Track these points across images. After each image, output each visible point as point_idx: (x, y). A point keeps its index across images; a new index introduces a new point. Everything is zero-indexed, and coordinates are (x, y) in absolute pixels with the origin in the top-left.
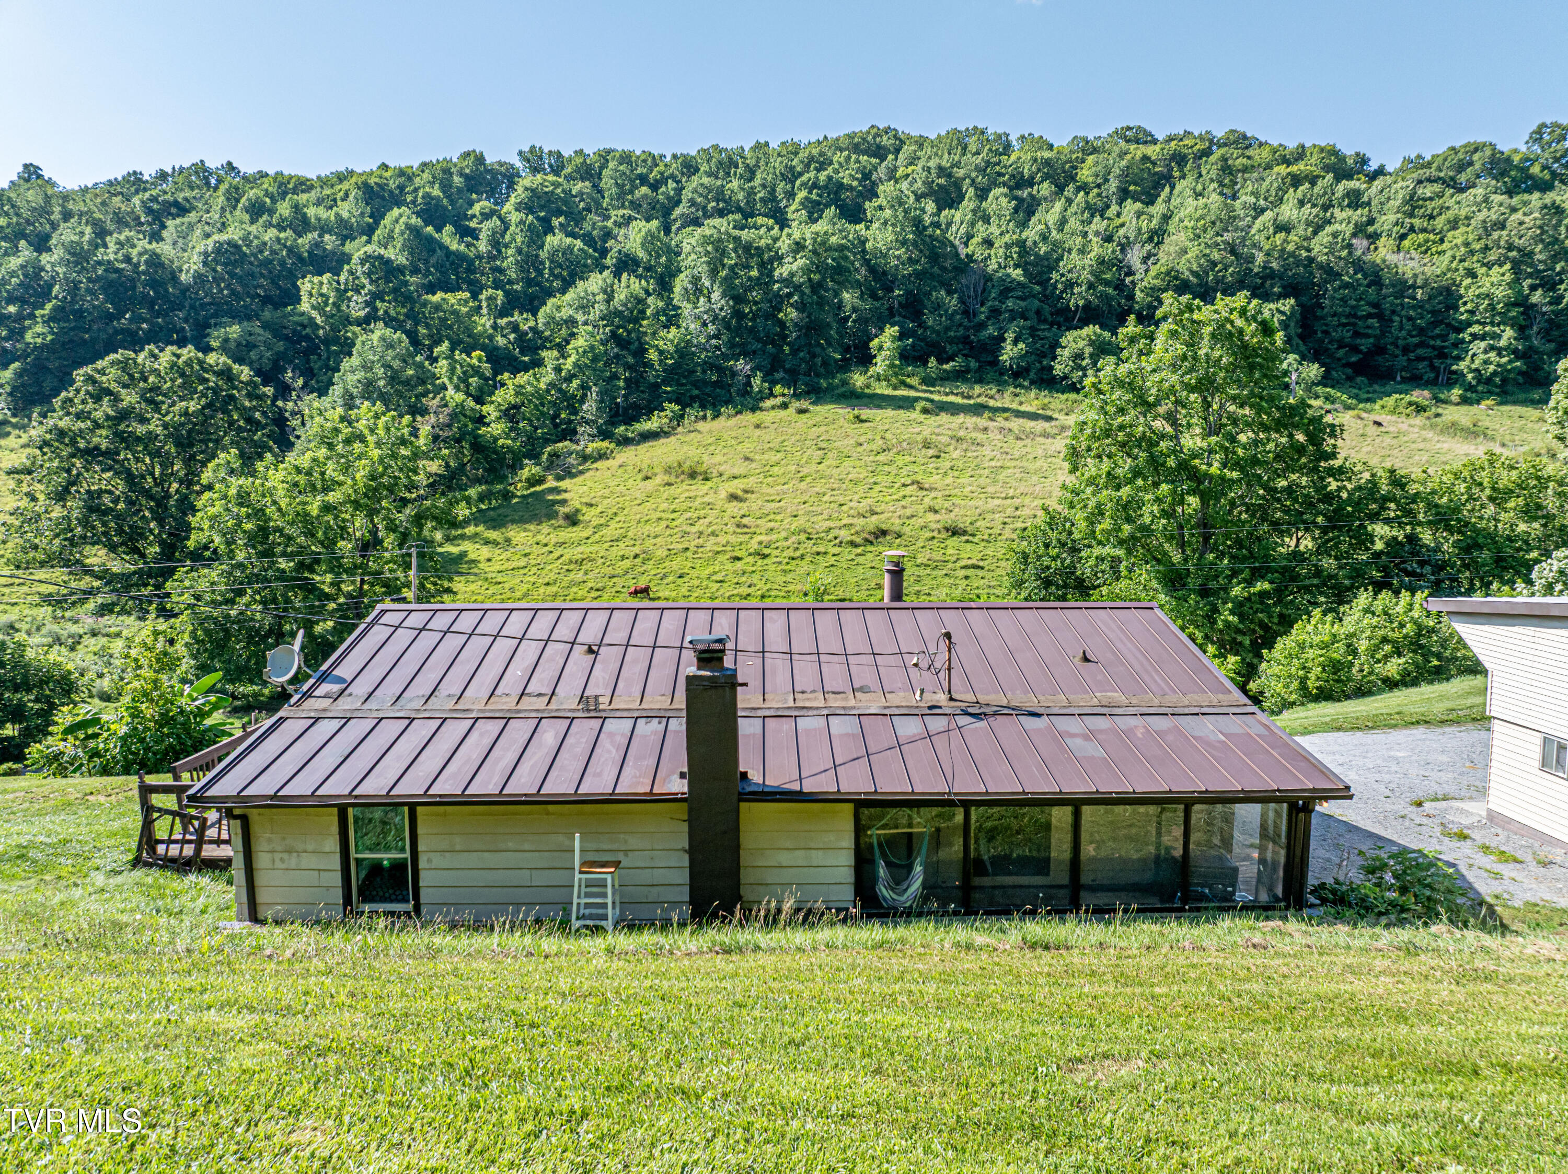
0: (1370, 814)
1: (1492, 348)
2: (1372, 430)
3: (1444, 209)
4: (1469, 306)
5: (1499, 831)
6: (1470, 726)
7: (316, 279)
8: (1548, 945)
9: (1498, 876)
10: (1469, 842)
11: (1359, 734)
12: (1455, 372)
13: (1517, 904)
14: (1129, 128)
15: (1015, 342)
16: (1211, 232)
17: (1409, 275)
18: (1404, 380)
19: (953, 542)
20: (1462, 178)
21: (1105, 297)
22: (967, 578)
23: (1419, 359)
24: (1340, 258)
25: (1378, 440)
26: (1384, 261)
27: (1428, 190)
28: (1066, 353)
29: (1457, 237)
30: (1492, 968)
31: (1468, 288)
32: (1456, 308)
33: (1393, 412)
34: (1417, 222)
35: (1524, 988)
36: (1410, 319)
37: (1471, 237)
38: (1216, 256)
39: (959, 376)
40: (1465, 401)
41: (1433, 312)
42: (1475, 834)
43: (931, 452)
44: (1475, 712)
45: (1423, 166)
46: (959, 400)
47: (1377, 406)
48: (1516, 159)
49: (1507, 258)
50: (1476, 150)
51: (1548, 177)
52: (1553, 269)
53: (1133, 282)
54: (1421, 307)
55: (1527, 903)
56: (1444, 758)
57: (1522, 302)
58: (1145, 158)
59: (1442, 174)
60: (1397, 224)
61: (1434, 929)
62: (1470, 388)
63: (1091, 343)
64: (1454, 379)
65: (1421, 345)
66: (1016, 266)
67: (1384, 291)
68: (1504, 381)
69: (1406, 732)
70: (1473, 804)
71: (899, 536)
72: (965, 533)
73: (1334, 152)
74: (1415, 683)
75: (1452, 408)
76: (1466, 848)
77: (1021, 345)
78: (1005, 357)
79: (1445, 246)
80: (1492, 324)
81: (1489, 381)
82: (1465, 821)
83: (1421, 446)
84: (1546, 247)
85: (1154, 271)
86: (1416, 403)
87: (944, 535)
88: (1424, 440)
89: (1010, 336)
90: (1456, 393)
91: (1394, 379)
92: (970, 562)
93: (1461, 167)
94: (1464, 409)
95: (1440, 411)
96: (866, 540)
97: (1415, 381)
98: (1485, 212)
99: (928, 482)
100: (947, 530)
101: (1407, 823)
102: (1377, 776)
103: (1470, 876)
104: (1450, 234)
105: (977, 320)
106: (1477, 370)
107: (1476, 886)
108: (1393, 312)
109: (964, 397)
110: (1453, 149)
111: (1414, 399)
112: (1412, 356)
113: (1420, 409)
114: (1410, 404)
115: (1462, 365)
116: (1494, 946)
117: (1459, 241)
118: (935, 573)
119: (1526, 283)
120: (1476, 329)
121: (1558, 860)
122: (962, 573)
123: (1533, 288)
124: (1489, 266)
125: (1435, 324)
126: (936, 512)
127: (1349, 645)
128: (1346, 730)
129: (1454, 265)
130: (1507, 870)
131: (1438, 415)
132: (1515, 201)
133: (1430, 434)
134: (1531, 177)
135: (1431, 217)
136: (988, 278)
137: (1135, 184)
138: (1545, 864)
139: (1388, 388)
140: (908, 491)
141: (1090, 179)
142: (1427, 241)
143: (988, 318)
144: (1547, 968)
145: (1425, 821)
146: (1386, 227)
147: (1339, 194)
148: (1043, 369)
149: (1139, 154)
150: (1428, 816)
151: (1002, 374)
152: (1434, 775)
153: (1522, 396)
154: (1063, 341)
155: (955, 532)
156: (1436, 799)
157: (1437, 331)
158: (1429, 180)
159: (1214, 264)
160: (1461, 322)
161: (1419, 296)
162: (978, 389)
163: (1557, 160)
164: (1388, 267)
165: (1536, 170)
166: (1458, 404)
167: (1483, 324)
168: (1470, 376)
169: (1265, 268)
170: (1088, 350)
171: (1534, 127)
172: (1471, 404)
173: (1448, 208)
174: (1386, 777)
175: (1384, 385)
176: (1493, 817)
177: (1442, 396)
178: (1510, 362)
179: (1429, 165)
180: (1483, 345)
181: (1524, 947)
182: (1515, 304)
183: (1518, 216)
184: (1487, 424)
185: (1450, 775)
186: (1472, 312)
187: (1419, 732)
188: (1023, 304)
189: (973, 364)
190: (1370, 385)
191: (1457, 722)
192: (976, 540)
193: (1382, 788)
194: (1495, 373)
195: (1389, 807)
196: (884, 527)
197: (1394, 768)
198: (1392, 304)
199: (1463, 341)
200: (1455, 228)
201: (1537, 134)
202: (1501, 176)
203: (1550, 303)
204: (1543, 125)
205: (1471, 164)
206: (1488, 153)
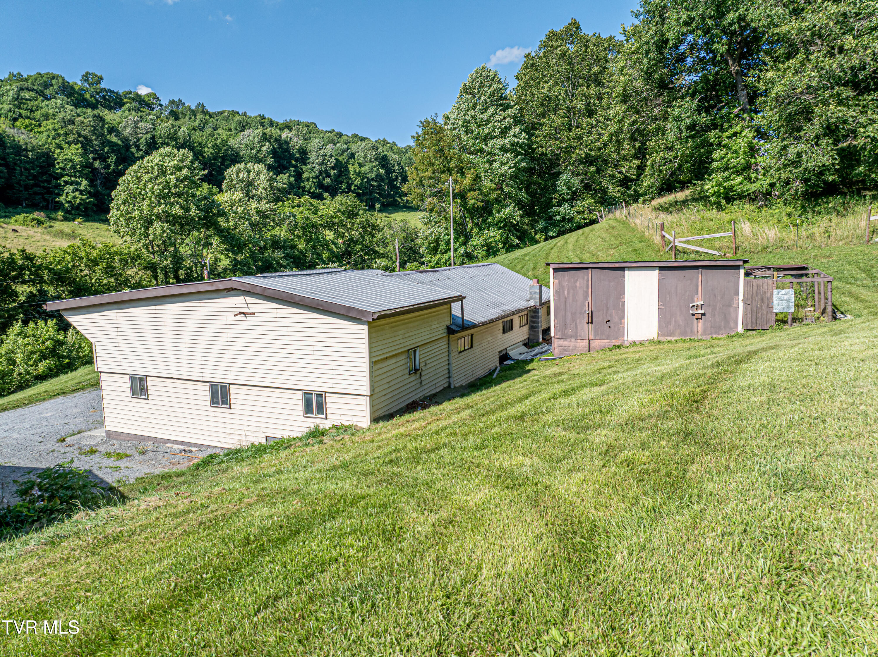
0: (28, 456)
1: (77, 190)
2: (10, 234)
3: (38, 108)
4: (61, 165)
5: (115, 442)
6: (91, 389)
8: (153, 498)
9: (117, 469)
10: (97, 454)
11: (19, 410)
12: (58, 202)
13: (132, 481)
17: (22, 143)
18: (28, 206)
20: (48, 92)
23: (36, 194)
25: (15, 240)
26: (5, 132)
27: (27, 95)
29: (49, 124)
30: (118, 530)
31: (59, 154)
32: (54, 166)
33: (23, 224)
34: (23, 112)
35: (143, 536)
36: (26, 169)
37: (57, 126)
40: (65, 219)
41: (41, 167)
42: (102, 449)
44: (93, 382)
45: (23, 80)
47: (12, 221)
48: (77, 88)
49: (78, 141)
50: (53, 78)
51: (94, 101)
52: (103, 150)
54: (33, 163)
55: (137, 479)
56: (77, 410)
57: (89, 165)
59: (35, 88)
60: (10, 111)
61: (76, 517)
62: (67, 212)
64: (58, 206)
65: (35, 185)
67: (7, 150)
68: (86, 208)
69: (52, 401)
70: (97, 431)
74: (56, 375)
75: (59, 223)
76: (96, 458)
79: (42, 129)
80: (75, 176)
81: (77, 208)
82: (93, 442)
83: (43, 244)
84: (98, 137)
86: (37, 219)
88: (45, 240)
90: (60, 214)
91: (22, 205)
93: (47, 86)
94: (66, 223)
95: (52, 224)
97: (34, 206)
98: (63, 114)
101: (56, 454)
102: (33, 432)
103: (101, 475)
104: (44, 122)
106: (70, 202)
107: (105, 479)
108: (15, 164)
110: (40, 74)
111: (35, 216)
112: (31, 191)
113: (40, 223)
114: (33, 219)
115: (62, 198)
116: (119, 513)
117: (50, 127)
119: (91, 156)
120: (66, 178)
121: (150, 448)
123: (95, 159)
124: (70, 144)
125: (43, 174)
127: (9, 359)
128: (10, 409)
129: (49, 141)
130: (123, 464)
131: (51, 227)
132: (79, 111)
133: (48, 237)
134: (86, 100)
135: (32, 111)
138: (142, 453)
139: (18, 210)
142: (31, 124)
144: (156, 514)
145: (68, 449)
150: (70, 446)
152: (72, 421)
153: (97, 217)
156: (73, 434)
157: (44, 178)
158: (28, 89)
160: (57, 173)
161: (30, 156)
163: (98, 93)
164: (8, 136)
165: (87, 96)
166: (62, 221)
167: (70, 176)
168: (67, 205)
171: (84, 73)
172: (69, 221)
173: (41, 108)
174: (39, 431)
175: (16, 208)
176: (109, 434)
177: (52, 216)
178: (88, 198)
179: (26, 80)
180: (71, 188)
181: (139, 505)
182: (86, 167)
183: (81, 118)
184: (80, 232)
185: (82, 419)
186: (63, 169)
187: (60, 399)
190: (6, 208)
191: (83, 389)
193: (37, 438)
194: (80, 204)
195: (42, 448)
197: (45, 423)
198: (14, 159)
199: (60, 185)
200: (47, 119)
201: (86, 77)
202: (69, 95)
203: (104, 168)
204: (88, 73)
205: (52, 85)
206: (61, 81)
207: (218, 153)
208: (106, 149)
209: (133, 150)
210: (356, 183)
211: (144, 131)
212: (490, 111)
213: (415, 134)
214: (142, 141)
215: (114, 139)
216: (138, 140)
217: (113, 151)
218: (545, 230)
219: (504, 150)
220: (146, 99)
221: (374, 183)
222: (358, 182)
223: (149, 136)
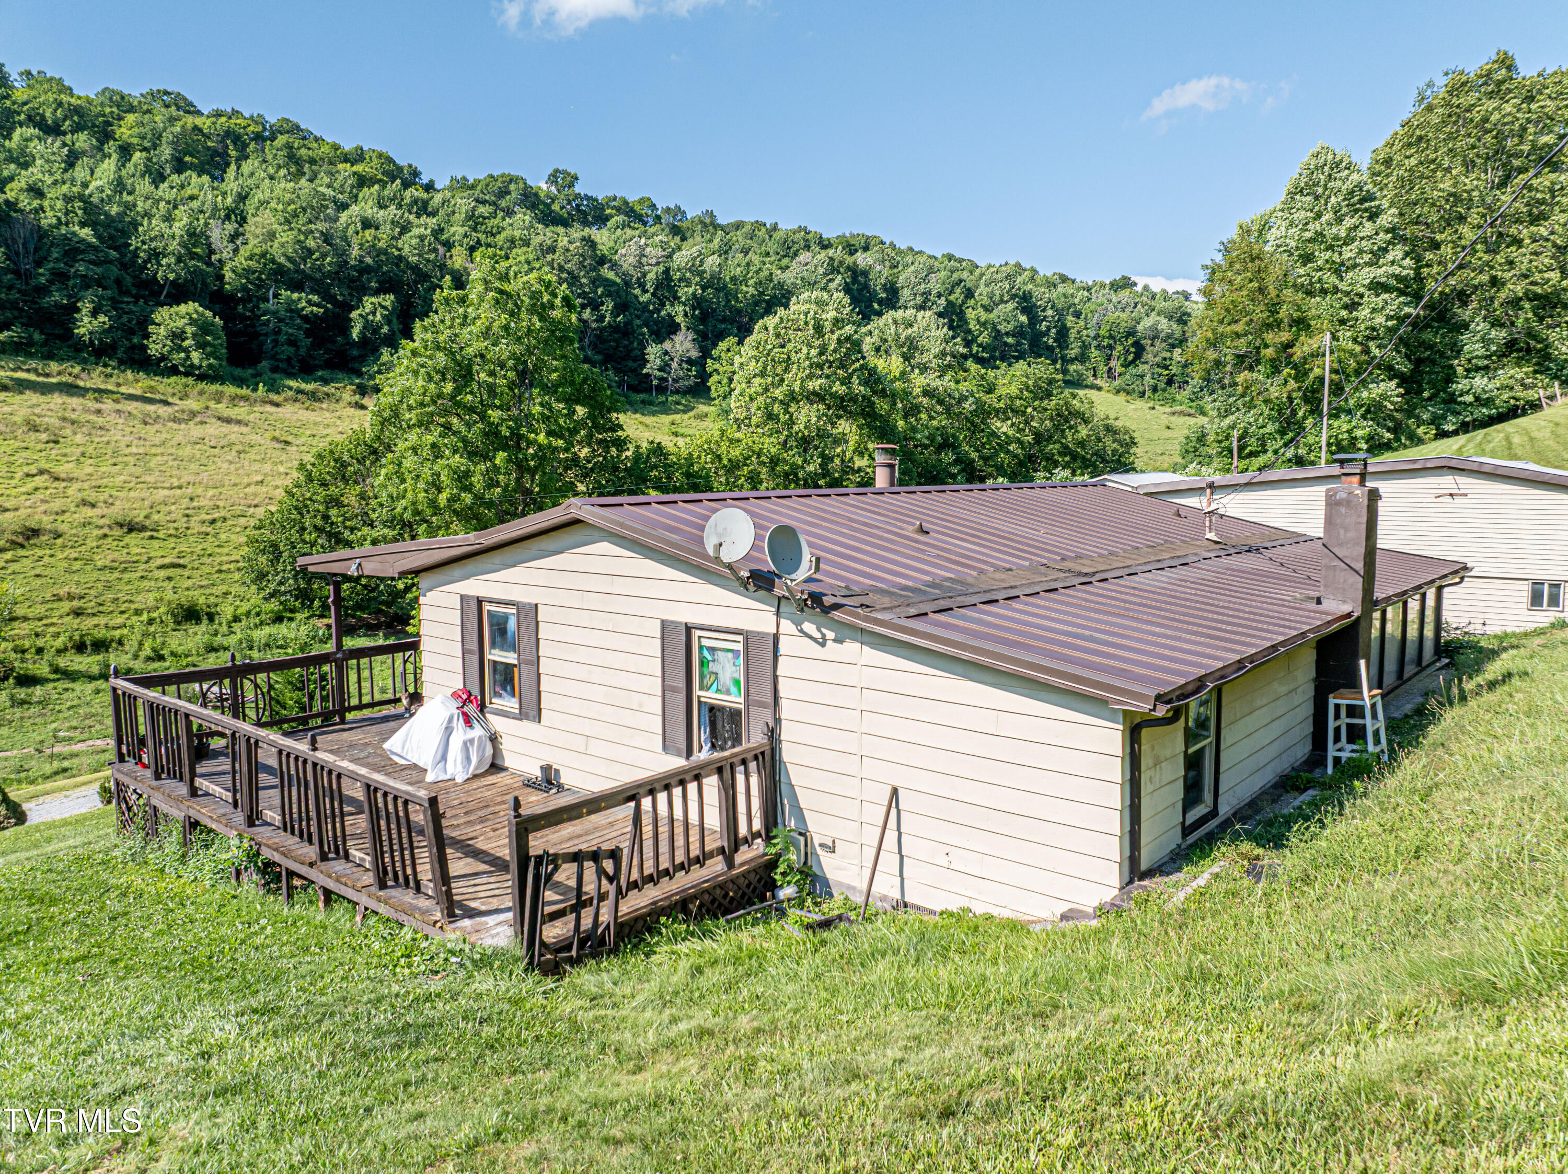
3: (500, 230)
15: (94, 314)
16: (303, 219)
19: (132, 539)
21: (196, 272)
22: (170, 579)
24: (428, 261)
28: (162, 331)
34: (482, 237)
37: (531, 257)
38: (311, 243)
39: (22, 348)
43: (44, 437)
45: (470, 187)
46: (32, 377)
48: (542, 195)
50: (511, 181)
51: (566, 215)
52: (596, 293)
53: (220, 261)
58: (196, 128)
59: (488, 198)
60: (466, 236)
63: (193, 322)
66: (83, 225)
71: (58, 536)
72: (143, 529)
73: (390, 160)
77: (102, 318)
78: (82, 331)
84: (587, 272)
85: (244, 252)
87: (117, 532)
89: (86, 307)
92: (167, 561)
93: (501, 194)
96: (13, 542)
99: (62, 470)
100: (121, 526)
104: (512, 252)
105: (33, 283)
109: (39, 375)
110: (492, 176)
117: (522, 259)
118: (126, 576)
122: (163, 573)
123: (583, 307)
126: (93, 506)
134: (554, 213)
135: (493, 234)
136: (41, 234)
137: (192, 155)
140: (39, 481)
141: (135, 141)
142: (495, 255)
143: (51, 282)
146: (456, 238)
148: (133, 347)
149: (189, 126)
151: (78, 351)
154: (157, 317)
155: (132, 528)
158: (479, 201)
159: (310, 252)
162: (54, 366)
163: (570, 202)
165: (556, 207)
169: (361, 262)
170: (189, 330)
171: (551, 171)
173: (503, 229)
179: (473, 187)
183: (566, 243)
188: (99, 270)
189: (37, 336)
192: (161, 535)
196: (33, 524)
200: (515, 247)
201: (553, 178)
202: (533, 207)
203: (596, 321)
204: (557, 171)
205: (509, 193)
206: (521, 185)
207: (762, 293)
208: (600, 291)
209: (637, 291)
210: (980, 340)
211: (654, 261)
212: (1349, 222)
213: (1209, 263)
214: (651, 276)
215: (611, 275)
216: (644, 275)
217: (609, 294)
218: (1435, 421)
219: (1377, 287)
220: (637, 208)
221: (1010, 340)
222: (984, 338)
223: (661, 268)
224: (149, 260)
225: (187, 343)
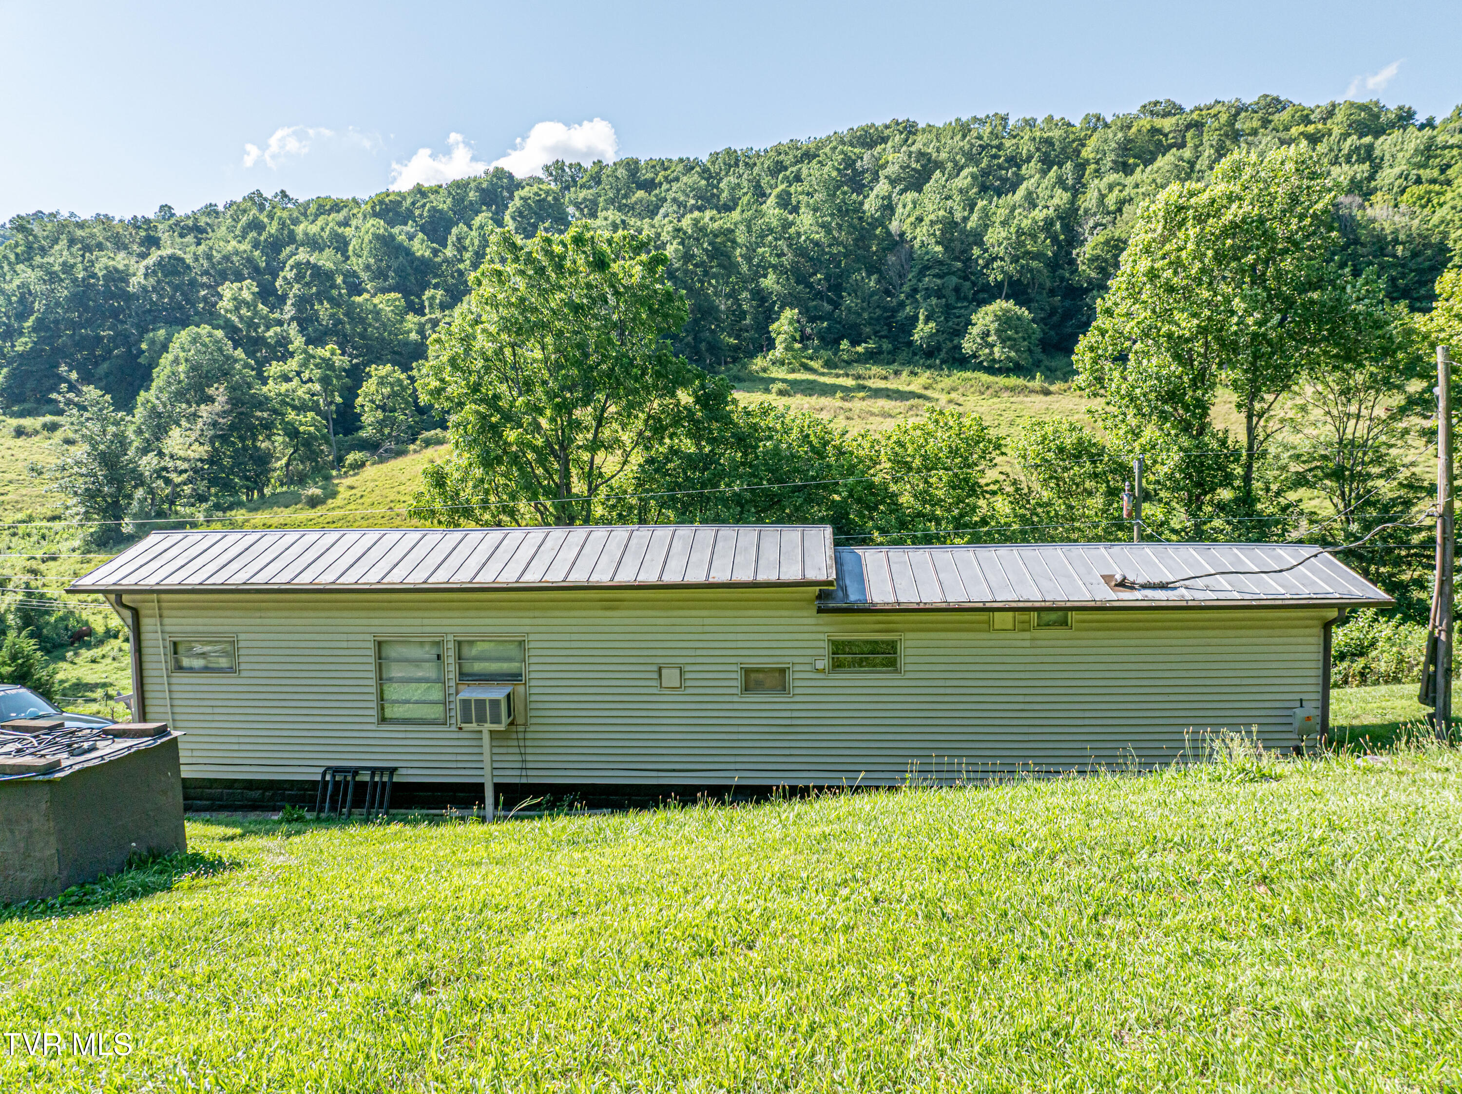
7: (236, 285)
14: (1156, 103)
15: (927, 321)
28: (976, 330)
39: (872, 357)
63: (998, 318)
66: (938, 243)
77: (932, 325)
78: (916, 337)
89: (922, 315)
136: (911, 257)
143: (907, 298)
146: (1387, 182)
147: (1345, 151)
148: (953, 347)
151: (915, 354)
154: (974, 318)
170: (993, 327)
188: (939, 281)
189: (886, 346)
224: (986, 266)
225: (990, 339)
